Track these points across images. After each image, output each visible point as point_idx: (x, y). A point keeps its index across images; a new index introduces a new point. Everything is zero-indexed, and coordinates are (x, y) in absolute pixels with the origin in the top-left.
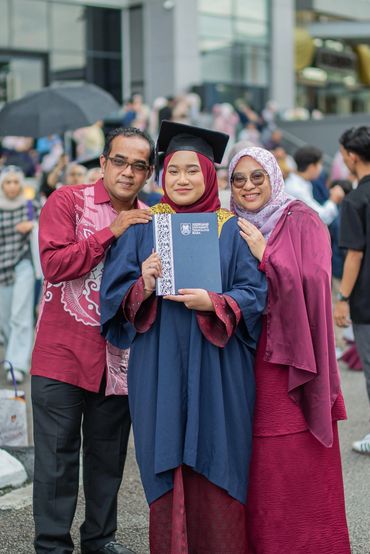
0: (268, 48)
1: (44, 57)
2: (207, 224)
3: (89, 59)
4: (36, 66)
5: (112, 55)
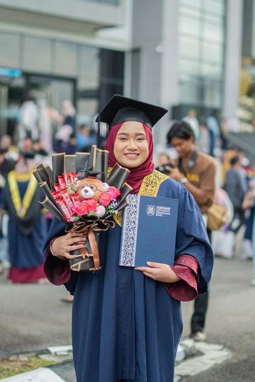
0: (222, 82)
1: (73, 81)
2: (169, 209)
3: (101, 84)
4: (67, 88)
5: (117, 82)
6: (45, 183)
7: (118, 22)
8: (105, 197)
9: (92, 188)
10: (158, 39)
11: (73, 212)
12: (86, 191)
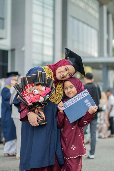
6: (18, 90)
7: (4, 37)
8: (43, 93)
9: (37, 90)
10: (23, 44)
11: (30, 101)
12: (35, 92)
